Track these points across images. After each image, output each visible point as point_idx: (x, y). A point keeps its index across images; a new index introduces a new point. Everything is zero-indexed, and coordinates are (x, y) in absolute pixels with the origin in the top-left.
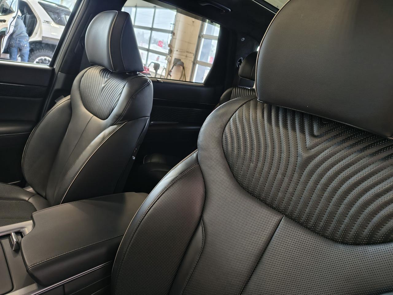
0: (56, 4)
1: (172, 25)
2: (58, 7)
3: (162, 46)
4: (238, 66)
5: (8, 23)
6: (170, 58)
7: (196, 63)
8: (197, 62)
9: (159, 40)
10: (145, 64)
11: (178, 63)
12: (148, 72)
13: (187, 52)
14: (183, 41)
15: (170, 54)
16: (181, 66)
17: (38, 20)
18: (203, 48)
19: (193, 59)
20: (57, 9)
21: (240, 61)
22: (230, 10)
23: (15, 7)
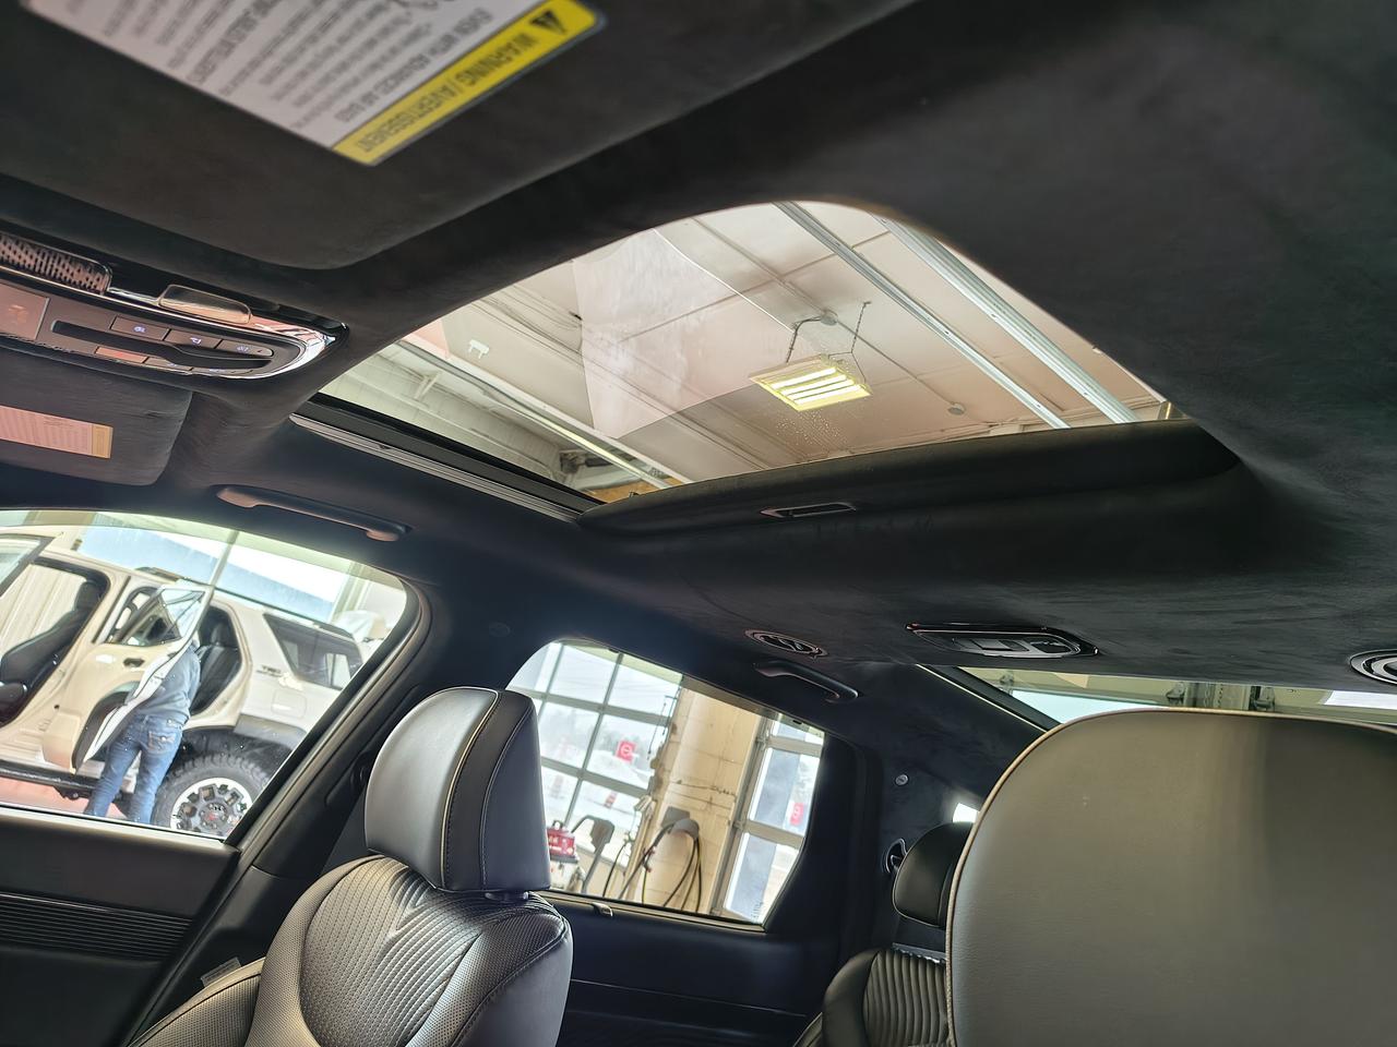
0: (316, 622)
1: (670, 702)
2: (322, 630)
3: (628, 758)
4: (891, 868)
5: (147, 670)
6: (654, 804)
7: (741, 828)
8: (744, 825)
9: (623, 739)
10: (563, 821)
11: (680, 825)
12: (570, 851)
13: (713, 788)
14: (702, 753)
15: (654, 791)
16: (688, 836)
17: (244, 664)
18: (768, 777)
19: (731, 815)
20: (317, 635)
21: (897, 850)
22: (856, 694)
23: (188, 623)
